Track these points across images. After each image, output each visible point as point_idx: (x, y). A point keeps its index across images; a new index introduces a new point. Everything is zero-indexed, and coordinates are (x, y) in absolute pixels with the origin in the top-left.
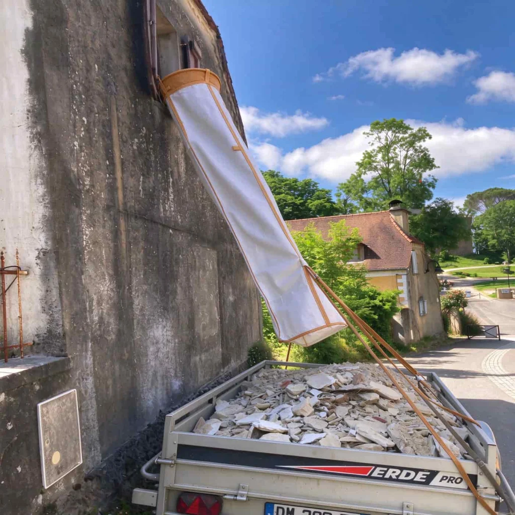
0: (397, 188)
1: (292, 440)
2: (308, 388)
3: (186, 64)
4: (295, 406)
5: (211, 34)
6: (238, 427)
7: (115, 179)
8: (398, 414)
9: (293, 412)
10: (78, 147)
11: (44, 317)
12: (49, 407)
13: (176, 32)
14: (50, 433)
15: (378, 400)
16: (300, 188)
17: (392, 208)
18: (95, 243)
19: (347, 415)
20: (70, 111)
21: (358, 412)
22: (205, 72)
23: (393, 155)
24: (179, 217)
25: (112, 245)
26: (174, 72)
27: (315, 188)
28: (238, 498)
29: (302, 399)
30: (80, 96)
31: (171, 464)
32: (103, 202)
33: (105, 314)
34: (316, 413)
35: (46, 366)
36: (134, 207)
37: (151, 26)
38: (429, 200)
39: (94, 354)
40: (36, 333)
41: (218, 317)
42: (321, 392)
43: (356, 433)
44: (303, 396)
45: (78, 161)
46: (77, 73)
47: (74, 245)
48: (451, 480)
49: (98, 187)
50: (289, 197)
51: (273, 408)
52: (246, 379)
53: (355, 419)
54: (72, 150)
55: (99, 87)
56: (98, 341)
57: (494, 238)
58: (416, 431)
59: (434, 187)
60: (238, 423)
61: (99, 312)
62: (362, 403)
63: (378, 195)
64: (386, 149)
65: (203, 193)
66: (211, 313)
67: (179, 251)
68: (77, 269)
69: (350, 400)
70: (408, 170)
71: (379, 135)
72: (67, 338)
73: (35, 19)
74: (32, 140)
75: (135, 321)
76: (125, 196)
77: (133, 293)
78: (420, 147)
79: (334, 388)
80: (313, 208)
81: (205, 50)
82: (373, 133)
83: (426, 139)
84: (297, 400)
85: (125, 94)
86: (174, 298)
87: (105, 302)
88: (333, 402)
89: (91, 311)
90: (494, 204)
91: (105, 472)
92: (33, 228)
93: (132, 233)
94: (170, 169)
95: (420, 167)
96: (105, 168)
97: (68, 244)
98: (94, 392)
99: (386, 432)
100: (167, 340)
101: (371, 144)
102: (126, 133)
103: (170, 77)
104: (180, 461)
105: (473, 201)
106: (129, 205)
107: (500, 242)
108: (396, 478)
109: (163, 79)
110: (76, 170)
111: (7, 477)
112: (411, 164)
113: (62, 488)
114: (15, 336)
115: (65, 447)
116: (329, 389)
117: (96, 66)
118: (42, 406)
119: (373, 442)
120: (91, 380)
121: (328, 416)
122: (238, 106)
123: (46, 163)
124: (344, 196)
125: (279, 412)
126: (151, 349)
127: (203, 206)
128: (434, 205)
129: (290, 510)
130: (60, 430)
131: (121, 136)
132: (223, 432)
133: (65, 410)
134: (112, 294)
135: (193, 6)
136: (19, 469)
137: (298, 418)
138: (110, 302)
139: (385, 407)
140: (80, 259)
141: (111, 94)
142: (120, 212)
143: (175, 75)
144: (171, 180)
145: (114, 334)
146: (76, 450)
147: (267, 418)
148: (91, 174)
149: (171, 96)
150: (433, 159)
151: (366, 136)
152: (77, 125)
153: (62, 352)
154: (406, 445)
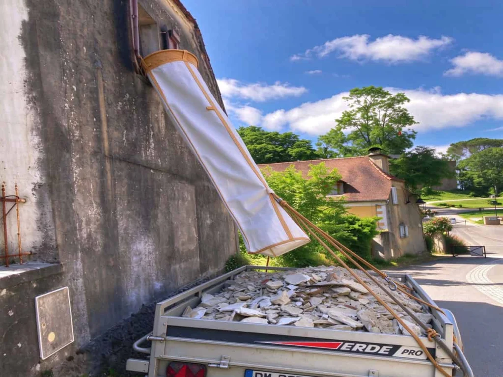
0: (376, 138)
1: (269, 322)
2: (285, 284)
3: (165, 46)
4: (273, 298)
5: (190, 25)
6: (222, 313)
7: (101, 132)
8: (368, 303)
9: (271, 302)
10: (68, 108)
11: (40, 234)
12: (45, 299)
13: (156, 23)
14: (45, 319)
15: (349, 293)
16: (280, 139)
17: (371, 154)
18: (84, 179)
19: (321, 304)
20: (61, 81)
21: (330, 302)
22: (183, 52)
23: (372, 114)
24: (159, 161)
25: (98, 181)
26: (155, 53)
27: (295, 139)
28: (221, 366)
29: (279, 292)
30: (70, 70)
31: (161, 340)
32: (90, 149)
33: (93, 232)
34: (293, 302)
35: (43, 270)
36: (118, 153)
37: (134, 19)
38: (409, 148)
39: (83, 261)
40: (33, 246)
41: (196, 236)
42: (297, 287)
43: (329, 317)
44: (281, 290)
45: (68, 119)
46: (68, 53)
47: (65, 180)
48: (412, 352)
49: (86, 138)
50: (270, 146)
51: (254, 299)
52: (229, 278)
53: (328, 307)
54: (63, 110)
55: (88, 64)
56: (88, 251)
57: (479, 177)
58: (382, 316)
59: (414, 138)
60: (220, 310)
61: (87, 230)
62: (334, 295)
63: (357, 145)
64: (366, 109)
65: (182, 142)
66: (189, 232)
67: (159, 186)
68: (68, 198)
69: (324, 293)
70: (387, 125)
71: (359, 99)
72: (60, 250)
73: (30, 14)
74: (29, 102)
75: (120, 238)
76: (110, 145)
77: (118, 217)
78: (399, 108)
79: (309, 284)
80: (294, 154)
81: (183, 37)
82: (352, 97)
83: (404, 102)
84: (275, 293)
85: (110, 69)
86: (155, 221)
87: (92, 223)
88: (309, 294)
89: (81, 230)
90: (479, 151)
91: (94, 348)
92: (30, 167)
93: (116, 172)
94: (151, 125)
95: (400, 123)
96: (93, 123)
97: (59, 179)
98: (84, 290)
99: (356, 317)
100: (149, 252)
101: (350, 106)
102: (111, 98)
103: (152, 55)
104: (169, 338)
105: (456, 148)
106: (113, 151)
107: (487, 180)
108: (362, 351)
109: (144, 58)
110: (66, 125)
111: (9, 351)
112: (390, 121)
113: (57, 359)
114: (15, 248)
115: (59, 329)
116: (304, 284)
117: (85, 48)
118: (39, 298)
119: (343, 324)
120: (81, 280)
121: (303, 304)
122: (216, 78)
123: (40, 119)
124: (324, 145)
125: (259, 302)
126: (134, 259)
127: (182, 153)
128: (414, 152)
129: (268, 375)
130: (54, 316)
131: (106, 100)
132: (208, 317)
133: (59, 302)
134: (99, 217)
135: (172, 4)
136: (20, 345)
137: (276, 306)
138: (97, 223)
139: (356, 298)
140: (71, 190)
141: (98, 69)
142: (105, 156)
143: (155, 54)
144: (152, 133)
145: (101, 246)
146: (68, 331)
147: (248, 307)
148: (80, 127)
149: (152, 71)
150: (413, 117)
151: (345, 100)
152: (68, 91)
153: (56, 260)
154: (373, 326)
